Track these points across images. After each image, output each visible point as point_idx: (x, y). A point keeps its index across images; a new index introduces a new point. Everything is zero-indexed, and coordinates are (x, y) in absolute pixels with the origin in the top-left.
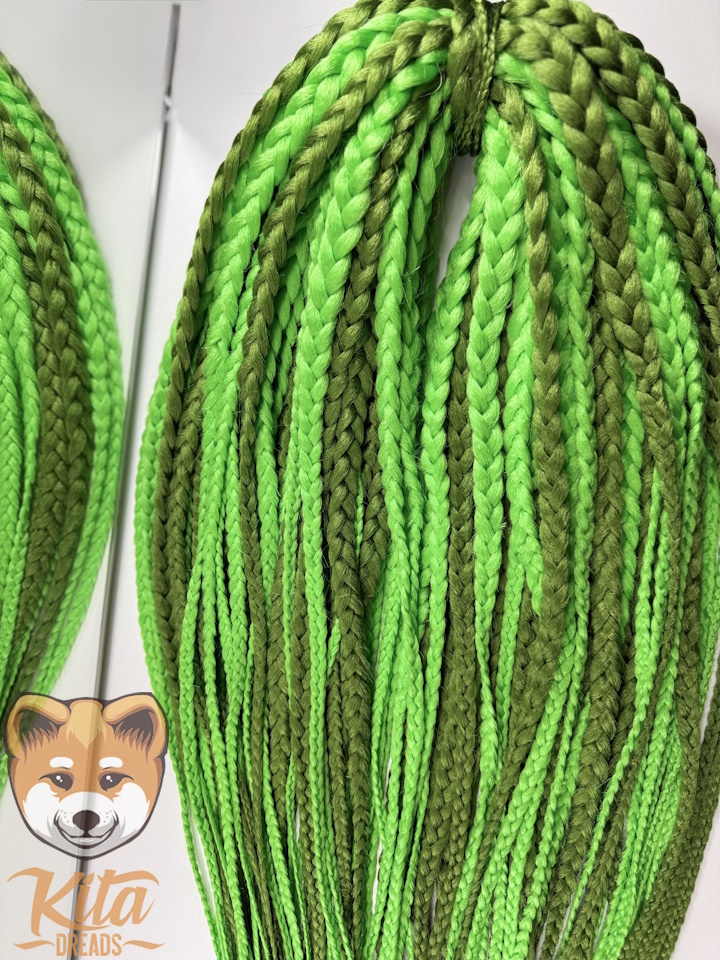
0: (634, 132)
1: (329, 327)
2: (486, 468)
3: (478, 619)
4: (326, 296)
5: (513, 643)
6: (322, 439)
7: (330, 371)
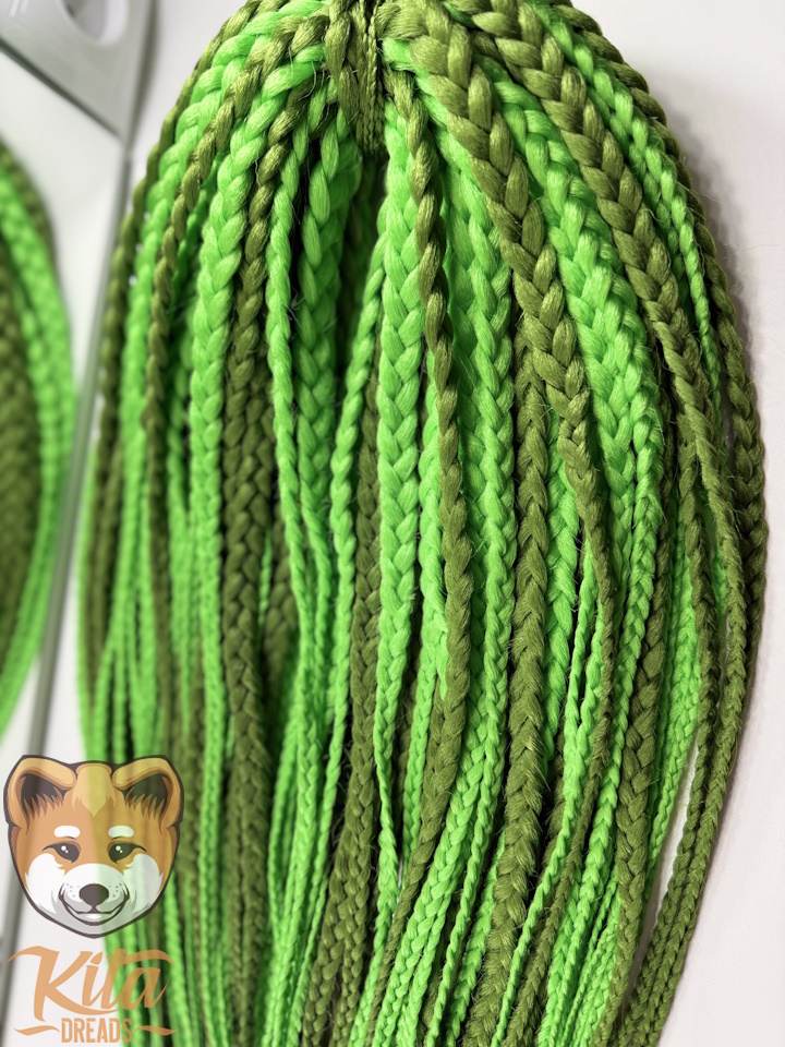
0: (543, 111)
1: (215, 366)
2: (394, 529)
3: (378, 708)
4: (209, 331)
5: (423, 740)
6: (221, 491)
7: (222, 414)
